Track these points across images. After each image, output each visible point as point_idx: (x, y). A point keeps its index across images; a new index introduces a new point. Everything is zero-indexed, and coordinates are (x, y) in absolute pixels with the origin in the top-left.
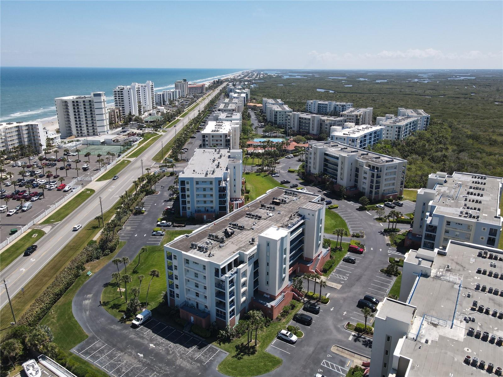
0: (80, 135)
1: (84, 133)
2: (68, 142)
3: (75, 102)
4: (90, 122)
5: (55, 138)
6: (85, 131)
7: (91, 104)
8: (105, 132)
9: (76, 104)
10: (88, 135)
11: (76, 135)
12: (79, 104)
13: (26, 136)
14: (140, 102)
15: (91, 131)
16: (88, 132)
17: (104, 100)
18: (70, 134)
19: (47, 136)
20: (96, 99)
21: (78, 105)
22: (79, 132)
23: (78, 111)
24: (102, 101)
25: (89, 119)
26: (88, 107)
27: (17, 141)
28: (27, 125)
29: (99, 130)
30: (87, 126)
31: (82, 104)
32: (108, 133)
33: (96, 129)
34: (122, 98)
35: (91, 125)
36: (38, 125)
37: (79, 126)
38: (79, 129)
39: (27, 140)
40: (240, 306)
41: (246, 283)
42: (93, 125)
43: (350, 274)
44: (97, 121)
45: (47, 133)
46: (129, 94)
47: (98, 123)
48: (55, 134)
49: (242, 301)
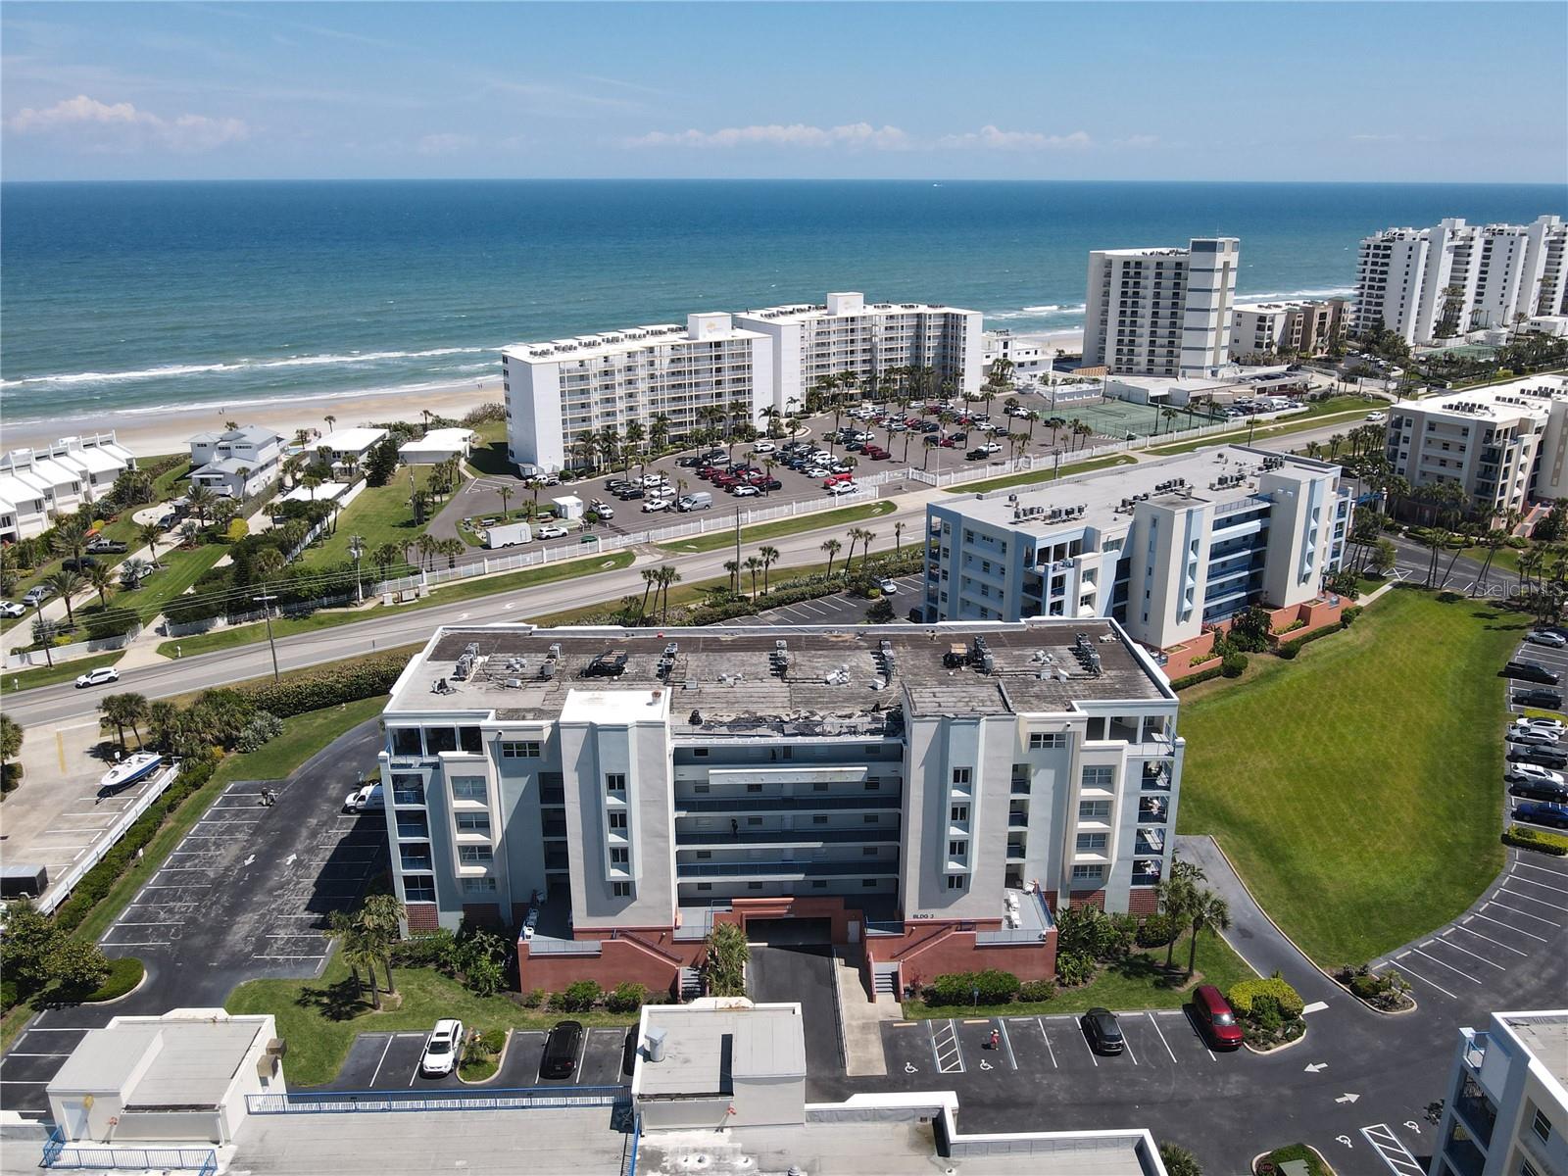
0: (1124, 368)
1: (1138, 364)
2: (1064, 380)
3: (1133, 264)
4: (1163, 332)
5: (1034, 363)
6: (1142, 360)
7: (1180, 274)
8: (1202, 368)
9: (1132, 272)
10: (1150, 372)
11: (1114, 367)
12: (1144, 272)
13: (932, 343)
14: (1455, 291)
15: (1160, 360)
16: (1151, 361)
17: (1226, 264)
18: (1100, 361)
19: (1005, 355)
20: (1197, 260)
21: (1138, 274)
22: (1125, 359)
23: (1136, 294)
24: (1219, 265)
25: (1164, 322)
26: (1167, 283)
27: (905, 354)
28: (946, 315)
29: (1186, 358)
30: (1153, 343)
31: (1151, 273)
32: (1214, 374)
33: (1178, 356)
34: (1385, 268)
35: (1166, 341)
36: (965, 317)
37: (1126, 339)
38: (1125, 349)
39: (931, 355)
40: (459, 887)
41: (482, 823)
42: (1171, 343)
43: (1003, 1070)
44: (1186, 329)
45: (1006, 345)
46: (1409, 257)
47: (1187, 339)
48: (1036, 352)
49: (464, 870)
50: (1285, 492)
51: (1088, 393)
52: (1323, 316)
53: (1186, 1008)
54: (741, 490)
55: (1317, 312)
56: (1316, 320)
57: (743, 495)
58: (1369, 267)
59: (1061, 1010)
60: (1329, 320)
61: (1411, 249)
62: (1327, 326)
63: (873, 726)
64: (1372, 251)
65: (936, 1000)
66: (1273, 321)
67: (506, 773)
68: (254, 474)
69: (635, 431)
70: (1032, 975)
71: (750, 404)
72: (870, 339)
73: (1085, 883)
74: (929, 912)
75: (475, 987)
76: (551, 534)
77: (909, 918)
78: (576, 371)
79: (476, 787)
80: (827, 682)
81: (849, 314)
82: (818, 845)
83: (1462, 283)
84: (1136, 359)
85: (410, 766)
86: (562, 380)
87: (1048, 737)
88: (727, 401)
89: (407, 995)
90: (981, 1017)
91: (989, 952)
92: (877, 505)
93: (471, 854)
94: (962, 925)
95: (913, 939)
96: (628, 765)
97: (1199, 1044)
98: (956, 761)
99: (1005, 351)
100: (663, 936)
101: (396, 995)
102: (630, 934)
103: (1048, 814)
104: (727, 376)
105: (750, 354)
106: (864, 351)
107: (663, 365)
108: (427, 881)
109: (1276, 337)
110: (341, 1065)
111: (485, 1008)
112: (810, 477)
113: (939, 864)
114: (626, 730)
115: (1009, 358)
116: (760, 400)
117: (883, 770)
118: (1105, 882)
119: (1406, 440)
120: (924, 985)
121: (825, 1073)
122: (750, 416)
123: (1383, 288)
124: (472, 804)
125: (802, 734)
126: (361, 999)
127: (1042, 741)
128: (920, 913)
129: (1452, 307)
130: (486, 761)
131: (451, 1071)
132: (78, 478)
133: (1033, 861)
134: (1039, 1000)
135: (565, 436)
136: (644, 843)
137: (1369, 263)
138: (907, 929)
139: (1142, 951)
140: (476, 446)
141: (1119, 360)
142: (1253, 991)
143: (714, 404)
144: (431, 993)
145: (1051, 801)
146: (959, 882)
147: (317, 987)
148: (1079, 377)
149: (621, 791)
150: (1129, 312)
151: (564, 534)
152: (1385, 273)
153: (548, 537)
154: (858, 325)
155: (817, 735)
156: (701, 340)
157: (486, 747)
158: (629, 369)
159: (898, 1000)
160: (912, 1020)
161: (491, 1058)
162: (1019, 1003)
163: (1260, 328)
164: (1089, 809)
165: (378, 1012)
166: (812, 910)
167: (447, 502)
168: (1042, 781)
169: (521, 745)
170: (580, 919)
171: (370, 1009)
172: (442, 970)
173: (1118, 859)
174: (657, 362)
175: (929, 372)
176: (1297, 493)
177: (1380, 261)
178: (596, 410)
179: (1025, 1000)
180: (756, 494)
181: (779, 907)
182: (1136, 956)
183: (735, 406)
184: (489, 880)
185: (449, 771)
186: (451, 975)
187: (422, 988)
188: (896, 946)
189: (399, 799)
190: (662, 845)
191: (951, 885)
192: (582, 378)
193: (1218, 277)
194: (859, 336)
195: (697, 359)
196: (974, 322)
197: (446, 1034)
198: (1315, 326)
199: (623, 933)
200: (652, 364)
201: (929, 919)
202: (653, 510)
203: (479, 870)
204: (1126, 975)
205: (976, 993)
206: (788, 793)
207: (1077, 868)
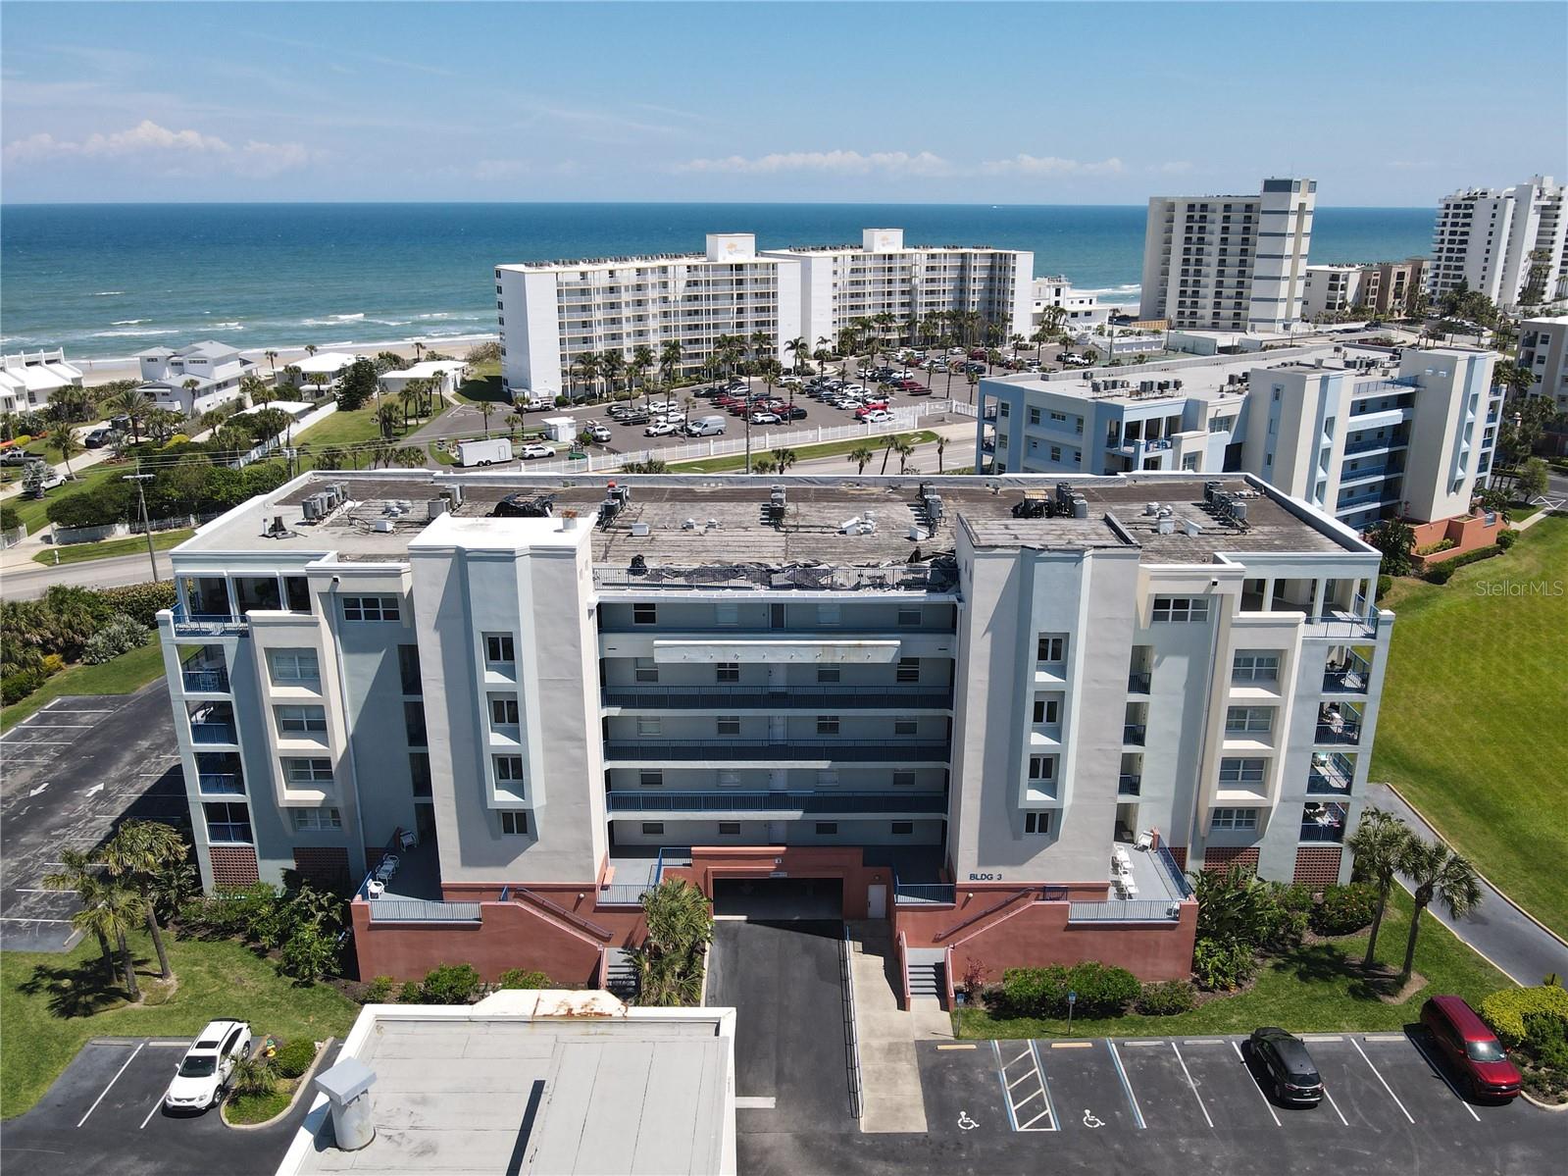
0: (1187, 321)
1: (1202, 318)
2: (1121, 331)
3: (1198, 207)
4: (1230, 281)
5: (1088, 314)
6: (1206, 312)
7: (1250, 217)
8: (1274, 321)
9: (1197, 215)
10: (1215, 327)
11: (1175, 320)
12: (1210, 216)
13: (978, 286)
14: (1541, 255)
15: (1227, 313)
16: (1216, 314)
17: (1302, 206)
18: (1160, 315)
19: (1057, 303)
20: (1272, 201)
21: (1203, 218)
22: (1187, 311)
23: (1201, 240)
24: (1294, 207)
25: (1232, 270)
26: (1236, 227)
27: (948, 298)
28: (993, 256)
29: (1255, 310)
30: (1218, 294)
31: (1219, 216)
33: (1247, 309)
34: (1466, 229)
35: (1233, 292)
36: (1014, 256)
37: (1189, 290)
38: (1188, 301)
39: (977, 300)
40: (286, 822)
41: (313, 723)
42: (1239, 295)
43: (1119, 1128)
44: (1256, 278)
45: (1058, 293)
46: (1494, 216)
47: (1257, 289)
48: (1091, 303)
49: (291, 796)
50: (1436, 372)
51: (1149, 344)
52: (1401, 275)
53: (1409, 1030)
54: (760, 417)
55: (1395, 271)
56: (1394, 280)
57: (763, 422)
58: (1448, 229)
59: (1207, 1027)
60: (1407, 280)
61: (1495, 207)
62: (1405, 287)
63: (910, 577)
64: (1451, 211)
65: (1005, 1008)
66: (1346, 279)
67: (351, 646)
68: (207, 391)
69: (644, 356)
70: (1158, 972)
71: (775, 336)
72: (910, 280)
73: (1228, 836)
74: (994, 871)
75: (291, 972)
76: (536, 453)
77: (962, 879)
78: (577, 284)
79: (302, 665)
80: (844, 532)
81: (887, 251)
82: (824, 764)
83: (1549, 246)
84: (1200, 312)
85: (207, 633)
86: (559, 293)
87: (1181, 603)
88: (749, 331)
89: (188, 980)
90: (1079, 1037)
91: (1089, 935)
92: (916, 435)
93: (303, 770)
94: (1045, 891)
95: (970, 912)
96: (516, 619)
97: (1446, 1093)
98: (1043, 623)
99: (1057, 299)
100: (580, 900)
101: (172, 980)
102: (528, 894)
103: (1176, 727)
104: (749, 303)
105: (775, 280)
106: (903, 293)
107: (678, 289)
108: (239, 810)
109: (1350, 298)
110: (46, 1089)
111: (299, 1004)
112: (841, 409)
113: (1012, 792)
114: (512, 559)
115: (1061, 306)
116: (787, 330)
117: (925, 646)
118: (1260, 836)
119: (1541, 360)
120: (988, 985)
121: (826, 1127)
122: (775, 351)
123: (1464, 251)
124: (299, 693)
125: (800, 587)
126: (116, 985)
127: (1171, 610)
128: (979, 872)
129: (1538, 274)
130: (316, 624)
131: (213, 1105)
132: (12, 394)
133: (1152, 800)
134: (1169, 1012)
135: (563, 358)
136: (547, 750)
137: (1449, 224)
138: (960, 897)
139: (1322, 941)
140: (469, 378)
141: (1181, 313)
142: (1522, 1005)
143: (735, 335)
144: (225, 980)
145: (1181, 706)
146: (1042, 823)
147: (57, 965)
148: (1137, 330)
149: (508, 663)
150: (1193, 261)
151: (551, 454)
152: (1467, 234)
153: (532, 457)
154: (897, 264)
155: (823, 588)
156: (721, 261)
157: (316, 603)
158: (639, 288)
159: (944, 1007)
160: (968, 1040)
161: (284, 1084)
162: (1138, 1017)
163: (1333, 288)
164: (1242, 720)
165: (135, 1005)
166: (815, 869)
167: (424, 425)
168: (1169, 674)
169: (371, 601)
170: (452, 870)
171: (122, 1001)
172: (252, 945)
173: (1283, 800)
174: (671, 284)
175: (972, 317)
176: (1451, 372)
177: (1461, 221)
178: (599, 331)
179: (1147, 1012)
180: (777, 422)
181: (763, 860)
182: (1314, 948)
183: (757, 338)
184: (328, 812)
185: (262, 639)
186: (262, 953)
187: (214, 973)
188: (942, 923)
189: (192, 683)
190: (576, 753)
191: (1030, 828)
192: (584, 292)
193: (1293, 219)
194: (897, 276)
195: (715, 283)
196: (1024, 262)
197: (212, 1045)
198: (1392, 287)
199: (518, 892)
200: (665, 285)
201: (994, 881)
202: (658, 435)
203: (314, 796)
204: (1303, 976)
205: (1072, 999)
206: (779, 682)
207: (1218, 812)
